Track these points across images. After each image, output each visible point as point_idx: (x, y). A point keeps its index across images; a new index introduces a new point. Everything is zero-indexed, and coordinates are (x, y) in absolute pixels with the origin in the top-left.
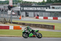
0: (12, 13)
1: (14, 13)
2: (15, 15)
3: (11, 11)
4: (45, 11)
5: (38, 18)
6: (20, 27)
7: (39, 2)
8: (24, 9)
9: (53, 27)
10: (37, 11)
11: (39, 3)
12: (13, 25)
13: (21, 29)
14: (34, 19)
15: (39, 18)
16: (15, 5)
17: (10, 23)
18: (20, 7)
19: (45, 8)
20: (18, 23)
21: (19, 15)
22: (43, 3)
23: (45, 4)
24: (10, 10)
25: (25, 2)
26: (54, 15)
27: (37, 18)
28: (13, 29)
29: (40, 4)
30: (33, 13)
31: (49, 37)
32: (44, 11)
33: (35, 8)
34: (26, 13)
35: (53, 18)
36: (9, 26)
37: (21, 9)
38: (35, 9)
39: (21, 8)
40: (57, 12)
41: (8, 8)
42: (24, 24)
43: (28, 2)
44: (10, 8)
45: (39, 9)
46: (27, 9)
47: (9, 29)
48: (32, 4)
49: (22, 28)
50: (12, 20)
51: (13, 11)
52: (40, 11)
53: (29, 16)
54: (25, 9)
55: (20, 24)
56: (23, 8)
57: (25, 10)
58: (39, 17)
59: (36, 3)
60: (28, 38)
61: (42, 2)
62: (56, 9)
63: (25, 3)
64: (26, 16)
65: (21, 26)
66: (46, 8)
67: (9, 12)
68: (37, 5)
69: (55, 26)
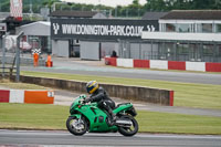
0: (18, 44)
1: (26, 45)
2: (29, 51)
3: (18, 39)
4: (140, 37)
5: (115, 65)
6: (49, 95)
7: (119, 7)
8: (64, 31)
9: (167, 98)
10: (111, 38)
11: (119, 11)
12: (21, 88)
13: (51, 101)
14: (101, 67)
15: (118, 64)
16: (31, 15)
17: (13, 79)
18: (49, 23)
19: (141, 28)
20: (42, 81)
21: (46, 50)
22: (133, 10)
23: (142, 15)
24: (13, 34)
25: (70, 4)
26: (172, 54)
27: (111, 63)
28: (22, 101)
29: (124, 14)
30: (97, 44)
31: (153, 133)
32: (138, 39)
33: (105, 28)
34: (71, 46)
35: (169, 63)
36: (8, 92)
37: (52, 30)
38: (105, 30)
39: (52, 27)
40: (184, 42)
41: (4, 24)
42: (61, 85)
43: (78, 7)
44: (13, 25)
45: (118, 30)
46: (74, 32)
47: (8, 101)
48: (94, 13)
49: (56, 97)
50: (18, 69)
51: (23, 38)
52: (123, 38)
53: (82, 57)
54: (68, 29)
55: (49, 83)
56: (61, 27)
57: (69, 32)
58: (118, 60)
59: (108, 8)
60: (87, 134)
61: (131, 7)
62: (181, 31)
63: (69, 9)
64: (71, 56)
65: (50, 92)
66: (145, 29)
67: (10, 40)
68: (111, 18)
69: (175, 94)
